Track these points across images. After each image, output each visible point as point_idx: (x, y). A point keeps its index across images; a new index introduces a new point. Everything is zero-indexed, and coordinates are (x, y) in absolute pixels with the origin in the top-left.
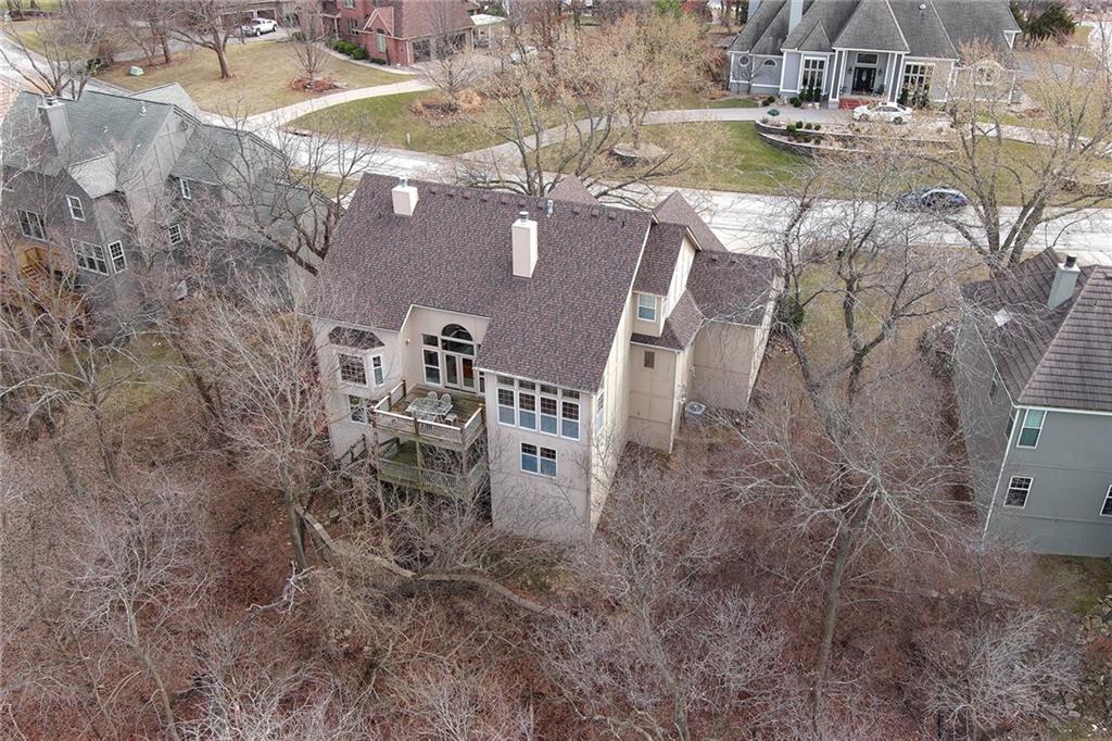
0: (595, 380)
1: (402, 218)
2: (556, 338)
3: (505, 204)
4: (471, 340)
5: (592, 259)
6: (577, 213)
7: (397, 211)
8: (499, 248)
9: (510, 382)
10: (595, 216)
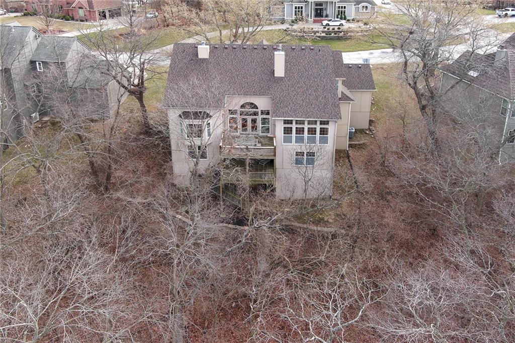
0: (338, 114)
1: (204, 59)
2: (309, 99)
3: (256, 48)
4: (257, 108)
5: (311, 66)
6: (294, 49)
7: (200, 56)
8: (262, 67)
9: (290, 122)
10: (303, 49)
